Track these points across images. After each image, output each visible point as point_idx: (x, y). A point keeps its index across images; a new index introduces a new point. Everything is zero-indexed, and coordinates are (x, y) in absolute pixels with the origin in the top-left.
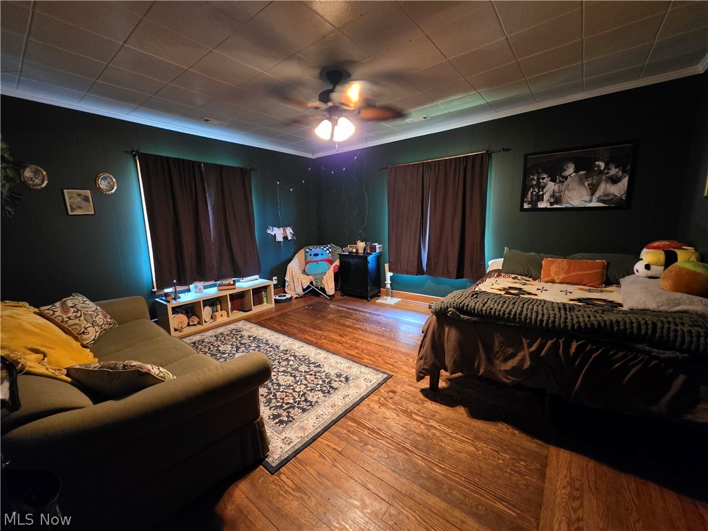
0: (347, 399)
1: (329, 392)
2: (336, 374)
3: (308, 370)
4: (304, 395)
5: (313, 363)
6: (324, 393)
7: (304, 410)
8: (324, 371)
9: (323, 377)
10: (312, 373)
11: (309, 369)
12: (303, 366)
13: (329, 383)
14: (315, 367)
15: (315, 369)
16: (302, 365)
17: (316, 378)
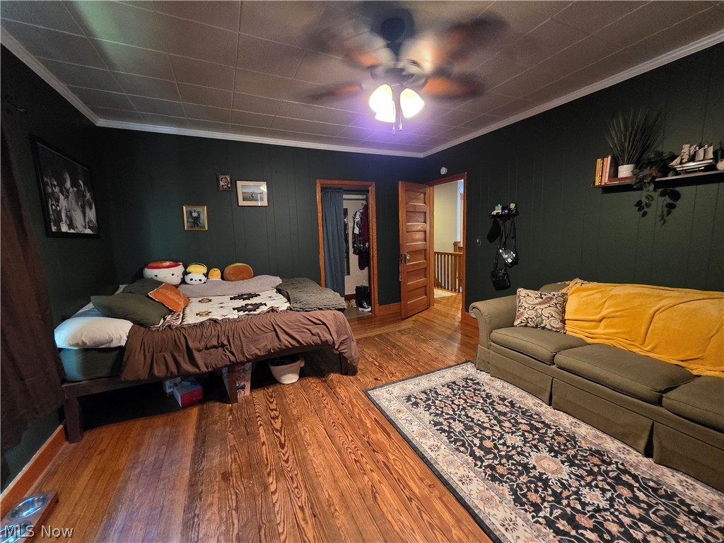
0: (417, 382)
1: (431, 391)
2: (417, 406)
3: (451, 421)
4: (455, 395)
5: (444, 431)
6: (436, 391)
7: (454, 383)
8: (431, 414)
9: (433, 407)
10: (447, 417)
11: (450, 423)
12: (457, 430)
13: (429, 399)
14: (442, 424)
15: (441, 420)
16: (459, 432)
17: (442, 408)
